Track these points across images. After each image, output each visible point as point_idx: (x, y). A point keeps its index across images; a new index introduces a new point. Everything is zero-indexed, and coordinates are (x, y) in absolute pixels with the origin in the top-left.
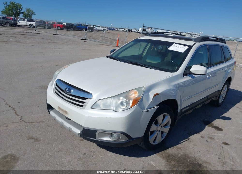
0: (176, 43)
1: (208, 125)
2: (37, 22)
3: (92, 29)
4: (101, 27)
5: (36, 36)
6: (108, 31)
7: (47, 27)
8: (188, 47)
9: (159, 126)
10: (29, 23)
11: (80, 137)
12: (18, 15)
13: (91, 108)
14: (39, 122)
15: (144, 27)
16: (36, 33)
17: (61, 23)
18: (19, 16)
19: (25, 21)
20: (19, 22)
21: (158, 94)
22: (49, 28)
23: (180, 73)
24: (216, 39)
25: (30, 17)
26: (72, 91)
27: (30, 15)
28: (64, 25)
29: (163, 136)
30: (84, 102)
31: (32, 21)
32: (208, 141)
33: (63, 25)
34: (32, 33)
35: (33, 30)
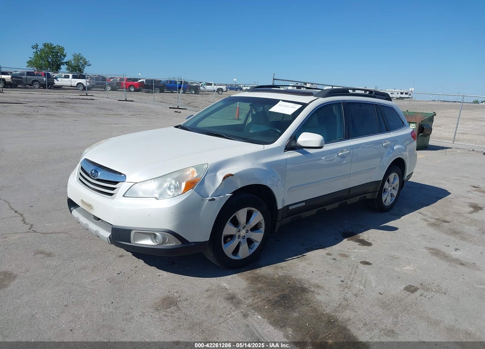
0: (283, 101)
1: (348, 238)
2: (92, 78)
3: (196, 90)
4: (213, 84)
5: (86, 103)
6: (227, 93)
7: (109, 88)
8: (300, 106)
9: (241, 227)
10: (76, 81)
11: (110, 243)
12: (57, 68)
13: (124, 196)
14: (60, 233)
15: (274, 79)
16: (87, 99)
17: (136, 80)
18: (60, 68)
19: (69, 78)
20: (58, 81)
21: (232, 175)
22: (113, 89)
23: (278, 146)
24: (369, 93)
25: (80, 70)
26: (99, 174)
27: (80, 67)
28: (143, 82)
29: (253, 247)
30: (114, 189)
31: (83, 77)
32: (335, 259)
33: (140, 82)
34: (79, 100)
35: (83, 94)
